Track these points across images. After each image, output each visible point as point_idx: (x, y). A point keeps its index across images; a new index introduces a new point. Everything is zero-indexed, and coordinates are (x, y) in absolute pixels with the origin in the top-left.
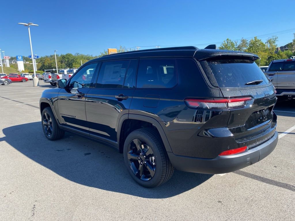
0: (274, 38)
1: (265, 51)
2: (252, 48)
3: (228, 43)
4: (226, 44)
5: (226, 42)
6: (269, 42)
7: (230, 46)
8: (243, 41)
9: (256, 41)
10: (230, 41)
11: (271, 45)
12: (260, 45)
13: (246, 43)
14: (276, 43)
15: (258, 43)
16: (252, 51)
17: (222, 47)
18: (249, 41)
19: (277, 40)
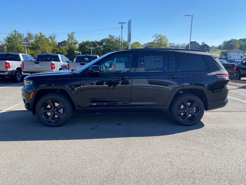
0: (54, 35)
1: (50, 45)
2: (39, 41)
3: (15, 34)
4: (14, 35)
5: (14, 33)
6: (50, 37)
7: (18, 37)
8: (29, 35)
9: (42, 36)
10: (18, 32)
11: (52, 41)
12: (45, 39)
13: (32, 37)
14: (56, 40)
15: (43, 38)
16: (39, 44)
17: (10, 37)
18: (34, 35)
19: (56, 37)
